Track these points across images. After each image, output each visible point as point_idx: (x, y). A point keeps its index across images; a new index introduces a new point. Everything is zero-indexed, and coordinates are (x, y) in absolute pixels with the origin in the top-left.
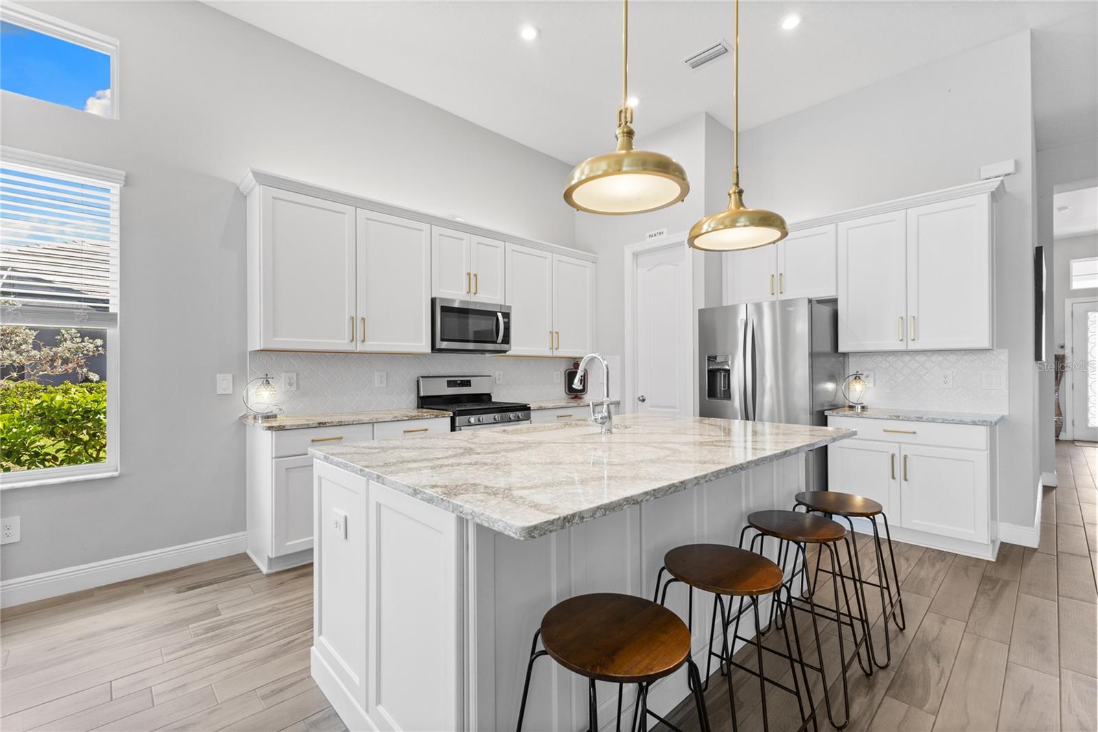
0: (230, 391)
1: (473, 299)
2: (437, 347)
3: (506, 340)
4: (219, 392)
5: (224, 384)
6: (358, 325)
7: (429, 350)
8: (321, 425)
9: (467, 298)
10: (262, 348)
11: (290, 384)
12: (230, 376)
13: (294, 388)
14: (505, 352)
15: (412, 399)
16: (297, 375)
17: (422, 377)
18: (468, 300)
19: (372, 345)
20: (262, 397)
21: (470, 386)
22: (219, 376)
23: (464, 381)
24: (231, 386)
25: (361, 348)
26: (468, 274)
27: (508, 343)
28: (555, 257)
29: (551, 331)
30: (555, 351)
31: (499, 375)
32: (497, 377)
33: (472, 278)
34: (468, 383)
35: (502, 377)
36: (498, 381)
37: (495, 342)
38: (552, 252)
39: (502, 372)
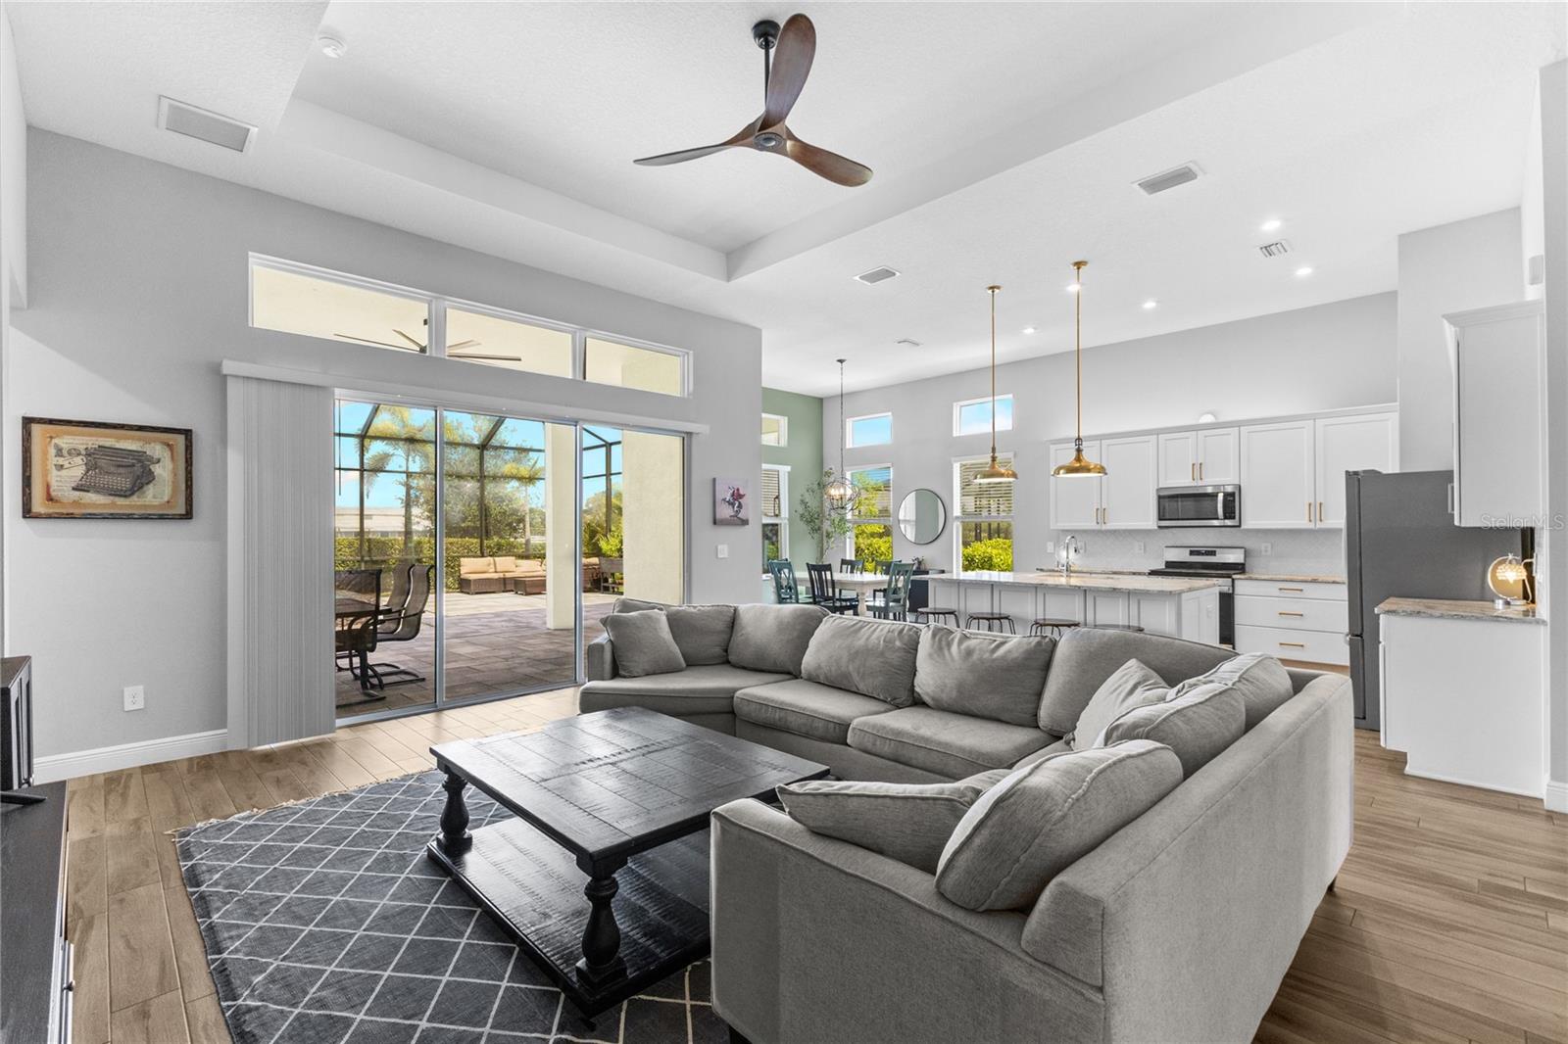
1: (1200, 483)
2: (1159, 525)
3: (1230, 513)
6: (1102, 514)
7: (1156, 527)
9: (1194, 484)
14: (1238, 526)
17: (1166, 547)
19: (1112, 525)
21: (1215, 555)
22: (1049, 543)
23: (1208, 551)
25: (1104, 527)
26: (1193, 465)
27: (1234, 518)
28: (1320, 423)
29: (1312, 501)
30: (1318, 522)
31: (1266, 547)
32: (1263, 549)
33: (1197, 467)
34: (1213, 553)
35: (1269, 549)
36: (1263, 553)
37: (1217, 519)
38: (1315, 419)
39: (1269, 545)
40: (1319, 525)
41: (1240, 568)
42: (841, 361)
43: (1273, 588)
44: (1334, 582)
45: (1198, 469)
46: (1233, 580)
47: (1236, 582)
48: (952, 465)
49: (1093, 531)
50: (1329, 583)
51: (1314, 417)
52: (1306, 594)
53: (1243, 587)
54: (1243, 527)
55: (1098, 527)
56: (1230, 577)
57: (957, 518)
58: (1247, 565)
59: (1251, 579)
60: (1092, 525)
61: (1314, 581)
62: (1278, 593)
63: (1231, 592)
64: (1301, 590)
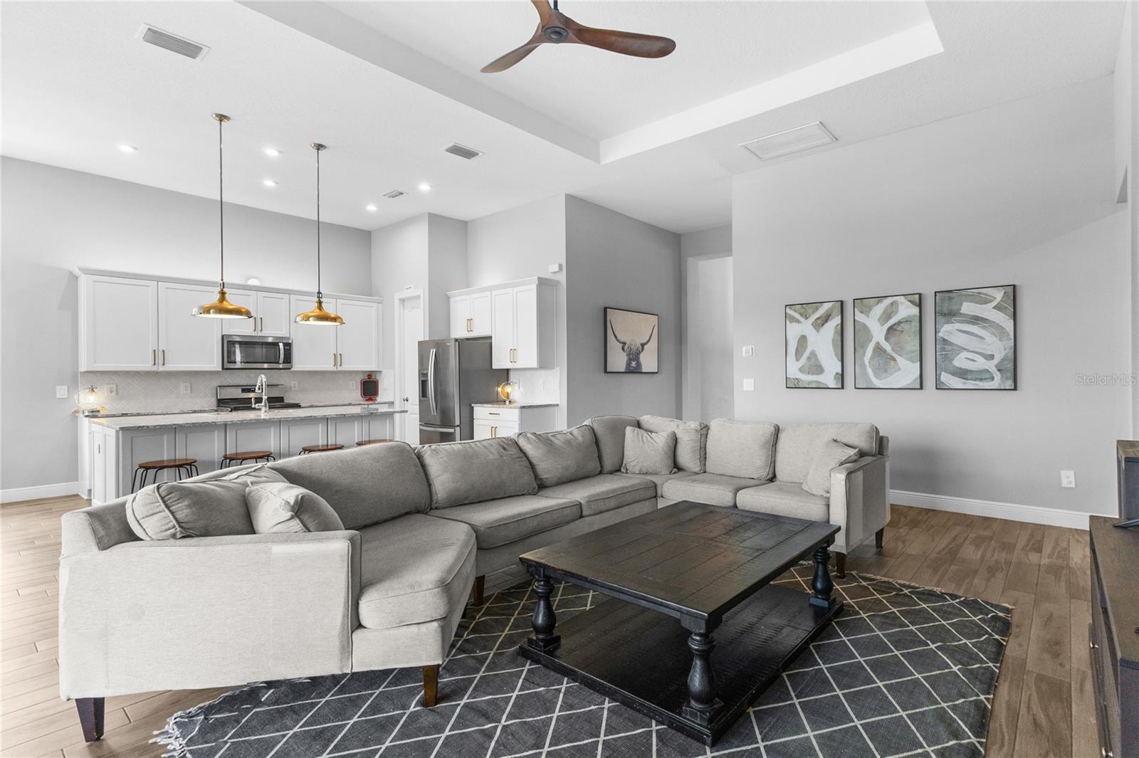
0: (66, 396)
1: (261, 334)
2: (225, 367)
4: (58, 396)
5: (62, 391)
7: (220, 369)
10: (86, 370)
11: (111, 392)
12: (66, 387)
13: (114, 394)
14: (290, 369)
15: (214, 401)
16: (117, 386)
17: (219, 386)
18: (256, 335)
19: (171, 366)
20: (89, 400)
22: (58, 387)
24: (66, 392)
26: (255, 318)
27: (289, 363)
28: (340, 302)
29: (335, 353)
30: (339, 366)
32: (292, 386)
35: (297, 386)
36: (293, 389)
37: (278, 363)
38: (336, 299)
39: (296, 383)
45: (259, 322)
54: (292, 369)
60: (146, 366)
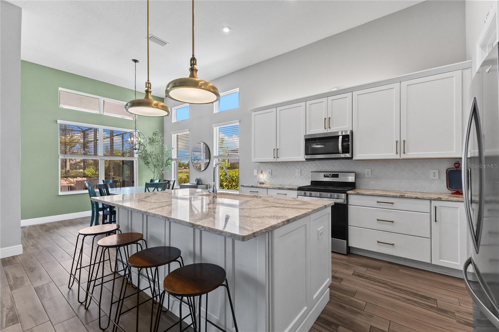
1: (329, 131)
3: (346, 149)
4: (254, 175)
6: (276, 152)
7: (305, 160)
8: (252, 187)
9: (325, 131)
10: (253, 162)
11: (270, 173)
13: (270, 175)
14: (351, 158)
18: (326, 132)
21: (338, 177)
22: (254, 170)
23: (334, 174)
25: (278, 160)
26: (325, 119)
27: (348, 153)
28: (404, 84)
29: (398, 140)
30: (402, 154)
31: (368, 172)
32: (366, 173)
33: (327, 120)
34: (337, 176)
36: (366, 176)
37: (339, 153)
38: (401, 82)
39: (370, 170)
40: (403, 156)
41: (352, 186)
42: (135, 61)
43: (372, 201)
44: (416, 198)
45: (328, 121)
46: (347, 195)
47: (350, 196)
48: (213, 128)
49: (271, 162)
50: (412, 198)
51: (400, 80)
52: (396, 206)
53: (354, 200)
54: (354, 158)
55: (274, 160)
56: (345, 192)
57: (215, 157)
58: (357, 184)
59: (358, 194)
60: (271, 159)
61: (402, 197)
62: (376, 204)
63: (345, 203)
64: (392, 203)
